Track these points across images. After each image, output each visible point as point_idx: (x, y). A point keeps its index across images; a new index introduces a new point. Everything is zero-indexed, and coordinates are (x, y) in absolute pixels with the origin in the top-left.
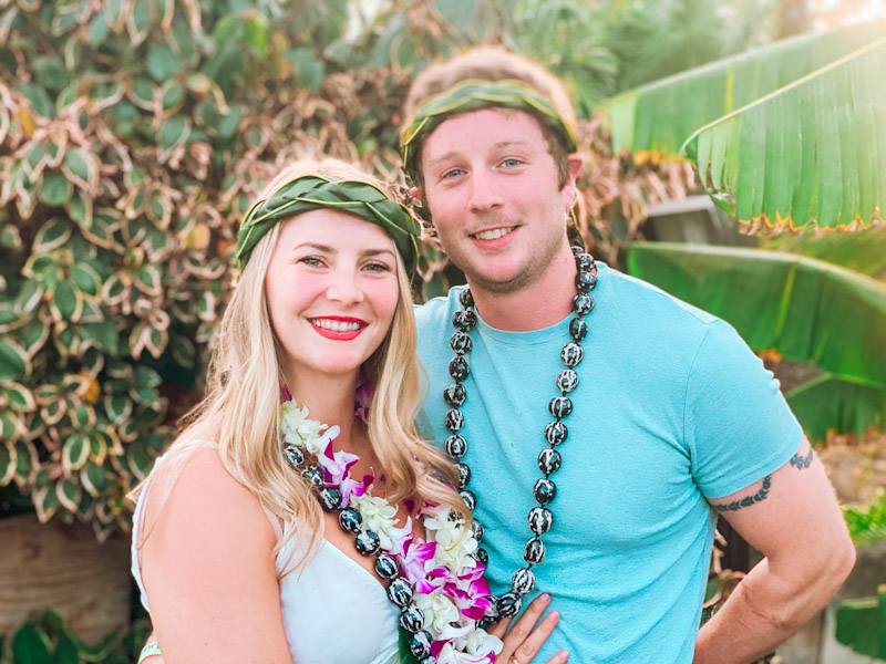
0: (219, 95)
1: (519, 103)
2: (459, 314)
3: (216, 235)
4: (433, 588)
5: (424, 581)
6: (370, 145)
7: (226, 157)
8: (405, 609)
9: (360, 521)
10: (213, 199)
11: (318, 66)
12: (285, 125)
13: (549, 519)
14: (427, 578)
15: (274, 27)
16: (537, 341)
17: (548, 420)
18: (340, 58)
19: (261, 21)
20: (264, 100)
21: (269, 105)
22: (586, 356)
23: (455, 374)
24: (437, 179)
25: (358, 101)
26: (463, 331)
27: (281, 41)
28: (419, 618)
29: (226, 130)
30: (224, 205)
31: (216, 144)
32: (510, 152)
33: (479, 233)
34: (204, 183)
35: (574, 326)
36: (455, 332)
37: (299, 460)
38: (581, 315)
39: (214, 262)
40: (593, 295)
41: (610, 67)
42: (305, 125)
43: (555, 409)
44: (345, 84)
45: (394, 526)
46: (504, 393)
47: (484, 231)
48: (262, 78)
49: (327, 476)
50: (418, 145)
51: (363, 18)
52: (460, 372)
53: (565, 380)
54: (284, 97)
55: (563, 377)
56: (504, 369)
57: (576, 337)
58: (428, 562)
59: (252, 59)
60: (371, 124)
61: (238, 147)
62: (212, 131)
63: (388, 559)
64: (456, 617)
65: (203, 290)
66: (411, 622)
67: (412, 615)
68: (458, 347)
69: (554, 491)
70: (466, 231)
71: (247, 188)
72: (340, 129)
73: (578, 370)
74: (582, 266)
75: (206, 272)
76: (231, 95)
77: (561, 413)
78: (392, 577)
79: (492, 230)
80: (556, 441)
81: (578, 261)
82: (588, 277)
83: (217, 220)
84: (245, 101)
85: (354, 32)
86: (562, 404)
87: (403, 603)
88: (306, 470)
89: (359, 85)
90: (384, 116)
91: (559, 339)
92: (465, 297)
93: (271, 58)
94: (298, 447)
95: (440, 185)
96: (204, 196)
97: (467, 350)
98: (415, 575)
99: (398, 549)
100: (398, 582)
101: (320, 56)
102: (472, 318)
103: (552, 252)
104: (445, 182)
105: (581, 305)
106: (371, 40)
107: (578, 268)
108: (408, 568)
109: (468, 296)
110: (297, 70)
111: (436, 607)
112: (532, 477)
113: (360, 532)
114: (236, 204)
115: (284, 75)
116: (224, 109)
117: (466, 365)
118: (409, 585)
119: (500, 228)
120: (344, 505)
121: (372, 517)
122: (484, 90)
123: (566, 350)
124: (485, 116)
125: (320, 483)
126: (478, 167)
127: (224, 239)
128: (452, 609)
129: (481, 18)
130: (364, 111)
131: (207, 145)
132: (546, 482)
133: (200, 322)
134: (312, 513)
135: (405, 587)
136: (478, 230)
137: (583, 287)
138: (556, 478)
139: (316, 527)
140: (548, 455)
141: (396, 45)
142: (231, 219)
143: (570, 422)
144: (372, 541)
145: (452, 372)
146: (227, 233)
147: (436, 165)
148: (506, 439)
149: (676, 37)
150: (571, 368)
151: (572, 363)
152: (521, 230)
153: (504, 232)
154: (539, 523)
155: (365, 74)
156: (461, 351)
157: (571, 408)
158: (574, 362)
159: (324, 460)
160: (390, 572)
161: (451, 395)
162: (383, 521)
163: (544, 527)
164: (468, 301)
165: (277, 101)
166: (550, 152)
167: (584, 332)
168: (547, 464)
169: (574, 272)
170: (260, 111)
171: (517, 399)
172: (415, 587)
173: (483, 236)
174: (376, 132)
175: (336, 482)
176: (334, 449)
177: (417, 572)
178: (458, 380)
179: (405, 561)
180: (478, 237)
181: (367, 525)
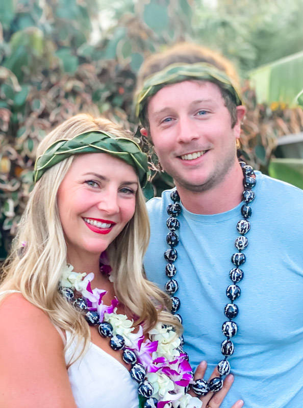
0: (14, 80)
1: (207, 76)
2: (170, 206)
3: (14, 164)
4: (158, 369)
5: (152, 365)
6: (106, 107)
7: (19, 117)
8: (141, 383)
9: (112, 329)
10: (12, 142)
11: (74, 60)
12: (55, 96)
13: (236, 328)
14: (154, 363)
15: (46, 37)
16: (221, 220)
17: (231, 268)
18: (87, 55)
19: (39, 34)
20: (41, 82)
21: (45, 85)
22: (252, 227)
23: (170, 243)
24: (157, 124)
25: (98, 81)
26: (174, 216)
27: (51, 46)
28: (151, 388)
29: (19, 101)
30: (18, 146)
31: (13, 109)
32: (202, 106)
33: (184, 155)
34: (6, 133)
35: (244, 209)
36: (169, 218)
37: (71, 295)
38: (248, 203)
39: (14, 181)
40: (255, 190)
41: (251, 56)
42: (67, 96)
43: (236, 260)
44: (90, 71)
45: (132, 332)
46: (202, 252)
47: (187, 154)
48: (40, 69)
49: (89, 303)
50: (145, 103)
51: (101, 29)
52: (173, 242)
53: (240, 243)
54: (53, 79)
55: (239, 240)
56: (201, 238)
57: (246, 216)
58: (154, 353)
59: (34, 58)
60: (106, 94)
61: (26, 111)
62: (11, 102)
63: (131, 352)
64: (172, 387)
65: (7, 198)
66: (146, 390)
67: (147, 386)
68: (171, 226)
69: (237, 311)
70: (175, 154)
71: (33, 135)
72: (88, 98)
73: (248, 236)
74: (246, 173)
75: (8, 187)
76: (22, 80)
77: (239, 263)
78: (133, 363)
79: (192, 153)
80: (237, 280)
81: (244, 170)
82: (251, 179)
83: (14, 155)
84: (30, 82)
85: (95, 38)
86: (239, 257)
87: (140, 380)
88: (76, 301)
89: (98, 71)
90: (114, 88)
91: (235, 218)
92: (174, 196)
93: (45, 55)
94: (70, 288)
95: (159, 127)
96: (6, 141)
97: (177, 228)
98: (146, 362)
99: (135, 346)
100: (137, 366)
101: (75, 54)
102: (179, 208)
103: (228, 165)
104: (163, 125)
105: (247, 197)
106: (105, 43)
107: (244, 174)
108: (141, 358)
109: (176, 195)
110: (61, 63)
111: (160, 380)
112: (222, 302)
113: (112, 336)
114: (26, 145)
115: (53, 66)
116: (17, 88)
117: (176, 237)
118: (144, 368)
119: (197, 152)
120: (101, 320)
121: (118, 327)
122: (185, 70)
123: (240, 224)
124: (187, 85)
125: (86, 308)
126: (183, 117)
127: (19, 166)
128: (170, 383)
129: (171, 27)
130: (101, 86)
131: (7, 110)
132: (232, 305)
133: (5, 217)
134: (83, 328)
135: (141, 369)
136: (183, 154)
137: (248, 186)
138: (238, 303)
139: (86, 336)
140: (233, 289)
141: (120, 46)
142: (23, 154)
143: (244, 268)
144: (120, 341)
145: (168, 242)
146: (21, 163)
147: (157, 115)
148: (205, 280)
149: (291, 37)
150: (243, 235)
151: (243, 232)
152: (209, 153)
153: (199, 154)
154: (230, 332)
155: (102, 63)
156: (173, 228)
157: (245, 259)
158: (245, 231)
159: (86, 294)
160: (132, 359)
161: (168, 256)
162: (125, 329)
163: (233, 333)
164: (176, 198)
165: (50, 82)
166: (226, 105)
167: (250, 213)
168: (233, 294)
169: (242, 177)
170: (39, 88)
171: (211, 256)
172: (147, 369)
173: (186, 157)
174: (110, 99)
175: (94, 306)
176: (91, 287)
177: (148, 361)
178: (172, 246)
179: (139, 354)
180: (183, 158)
181: (115, 332)
